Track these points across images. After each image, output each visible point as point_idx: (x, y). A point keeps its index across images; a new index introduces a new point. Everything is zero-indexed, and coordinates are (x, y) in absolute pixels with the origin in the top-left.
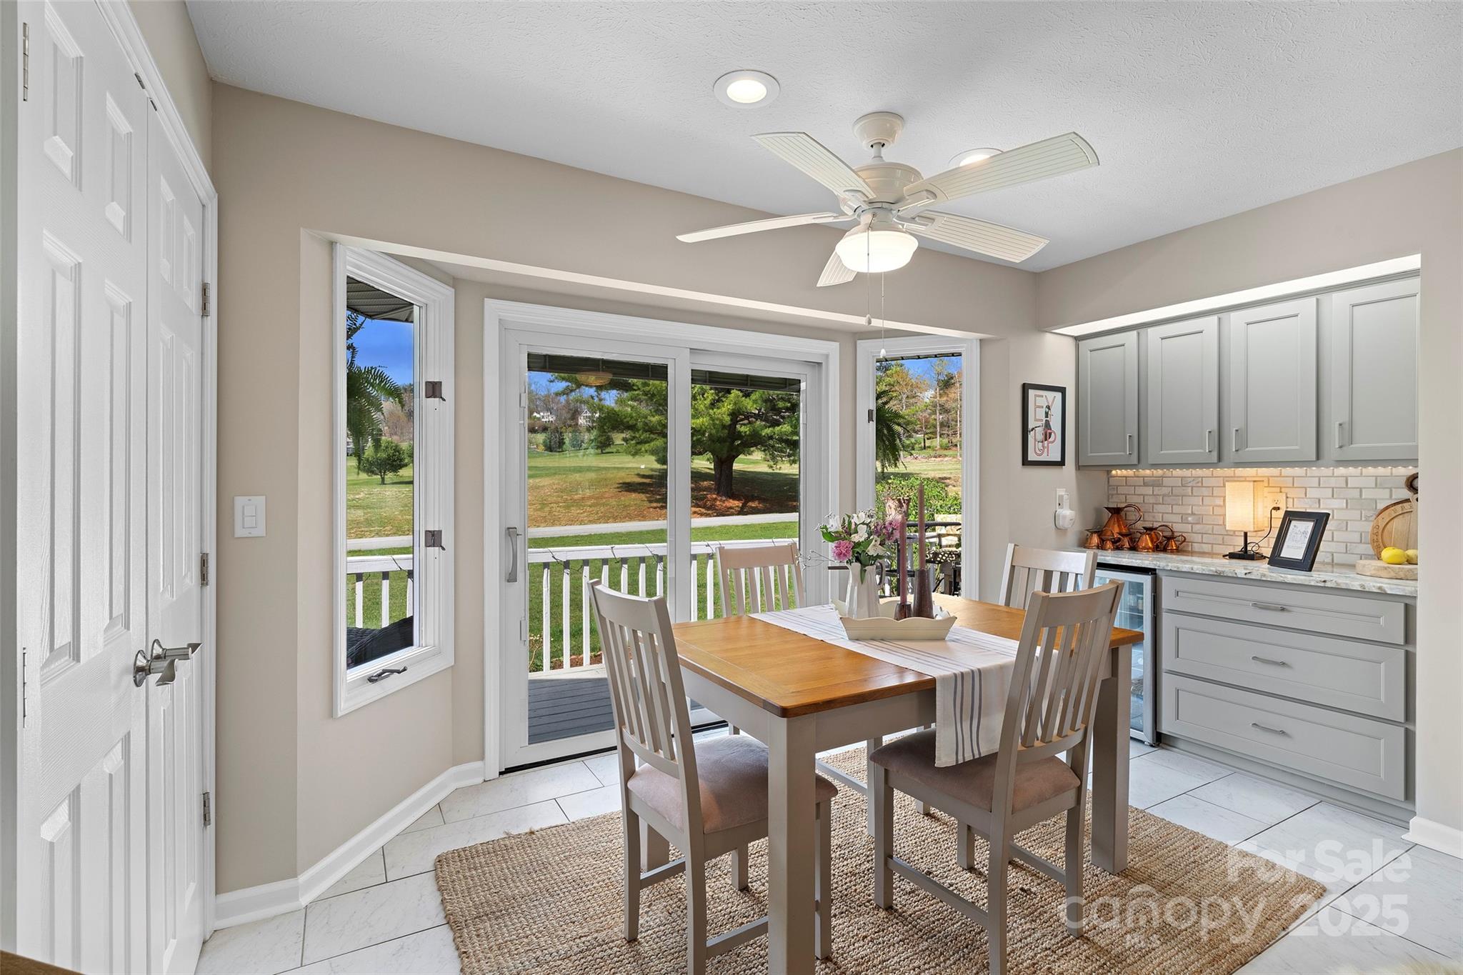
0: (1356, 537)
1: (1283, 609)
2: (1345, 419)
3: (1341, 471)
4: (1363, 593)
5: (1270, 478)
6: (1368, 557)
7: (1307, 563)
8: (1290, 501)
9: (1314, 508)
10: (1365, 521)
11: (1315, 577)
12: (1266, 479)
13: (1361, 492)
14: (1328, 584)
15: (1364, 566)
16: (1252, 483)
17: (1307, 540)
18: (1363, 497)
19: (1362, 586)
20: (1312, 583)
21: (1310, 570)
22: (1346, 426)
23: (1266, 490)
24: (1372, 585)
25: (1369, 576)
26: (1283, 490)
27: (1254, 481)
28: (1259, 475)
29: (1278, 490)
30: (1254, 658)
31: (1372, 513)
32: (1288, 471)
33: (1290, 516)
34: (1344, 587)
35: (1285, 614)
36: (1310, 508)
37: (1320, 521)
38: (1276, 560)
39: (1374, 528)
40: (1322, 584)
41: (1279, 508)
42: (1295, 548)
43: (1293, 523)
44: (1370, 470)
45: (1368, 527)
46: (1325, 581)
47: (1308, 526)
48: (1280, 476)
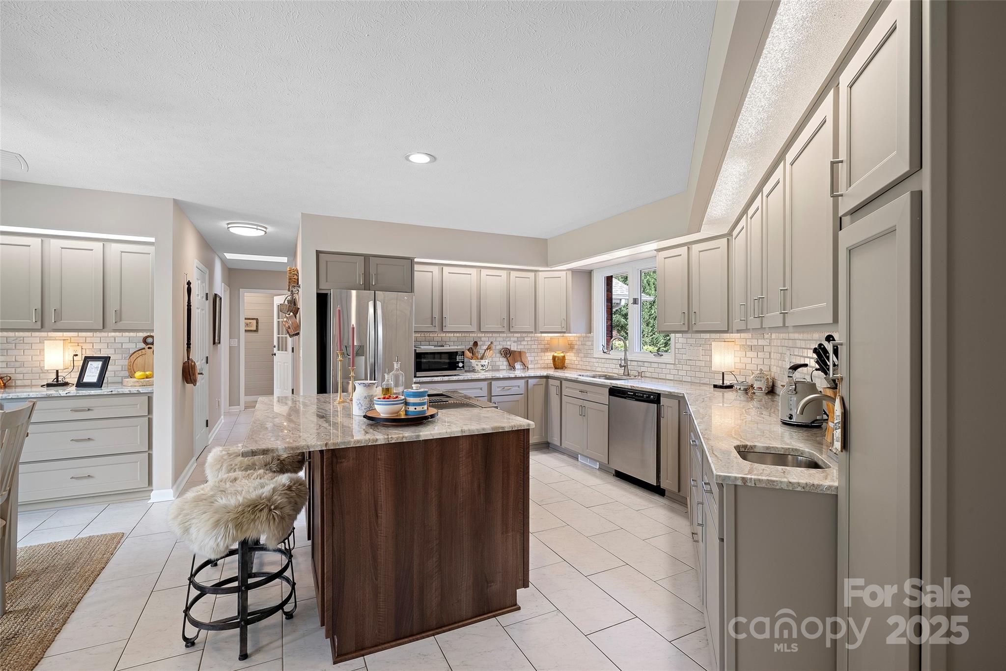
0: (120, 368)
1: (89, 410)
2: (118, 308)
3: (113, 334)
4: (130, 394)
5: (72, 338)
6: (127, 377)
7: (99, 384)
8: (84, 351)
9: (98, 354)
10: (124, 359)
11: (105, 390)
12: (69, 338)
13: (122, 345)
14: (113, 393)
15: (128, 381)
16: (62, 341)
17: (98, 372)
18: (123, 347)
19: (130, 391)
20: (105, 393)
21: (101, 387)
22: (118, 312)
23: (70, 344)
24: (134, 390)
25: (130, 386)
26: (79, 344)
27: (64, 340)
28: (64, 336)
29: (77, 344)
30: (72, 440)
31: (127, 356)
32: (81, 334)
33: (87, 360)
34: (121, 393)
35: (90, 412)
36: (96, 354)
37: (106, 360)
38: (80, 384)
39: (129, 362)
40: (110, 393)
41: (77, 355)
42: (92, 375)
43: (90, 363)
44: (127, 334)
45: (126, 362)
46: (112, 391)
47: (99, 364)
48: (78, 336)
